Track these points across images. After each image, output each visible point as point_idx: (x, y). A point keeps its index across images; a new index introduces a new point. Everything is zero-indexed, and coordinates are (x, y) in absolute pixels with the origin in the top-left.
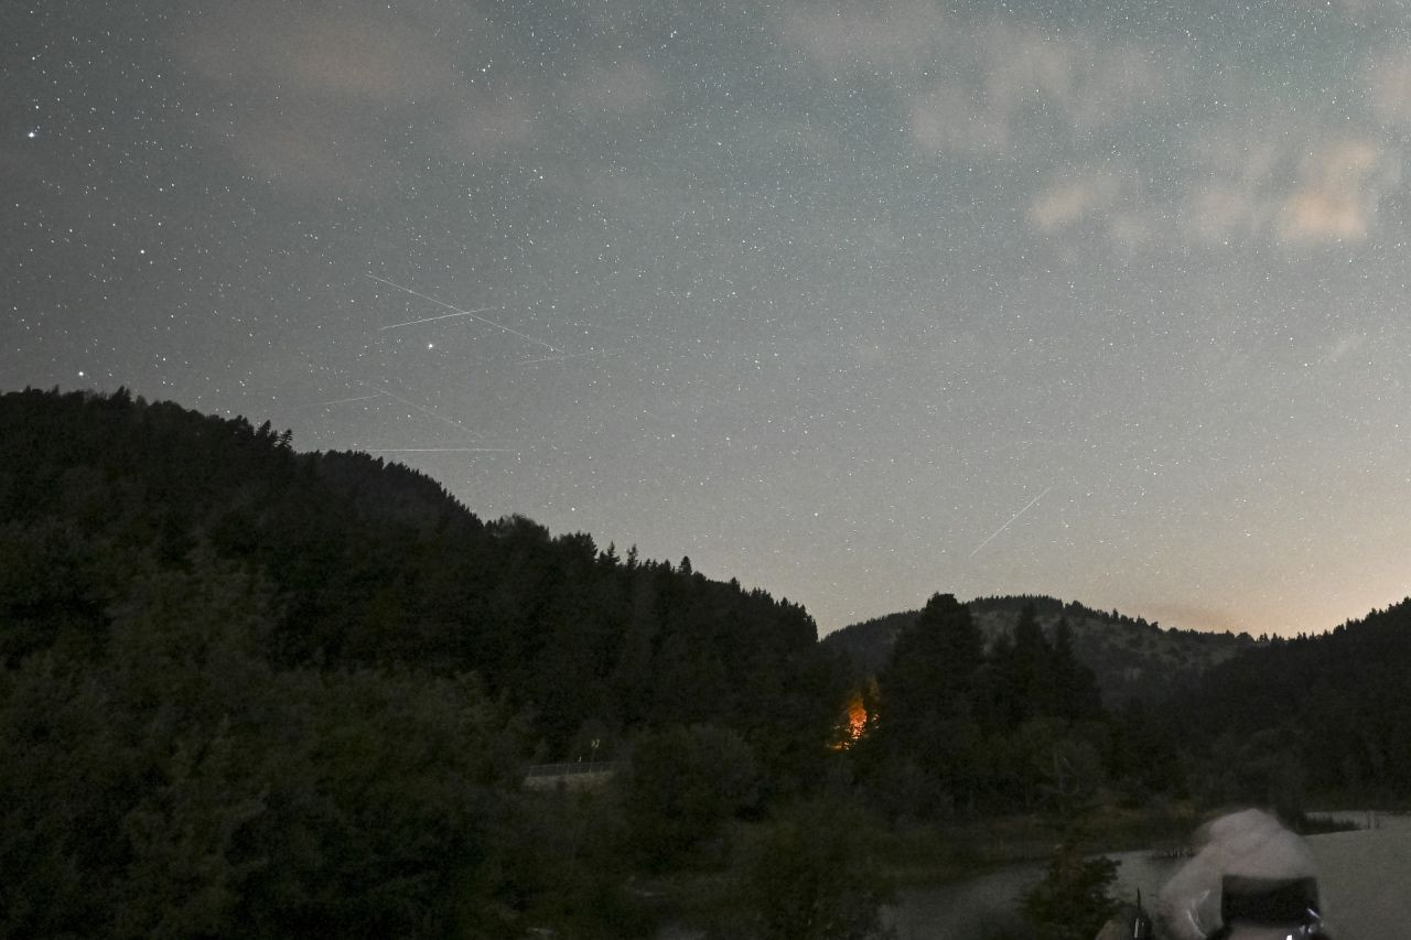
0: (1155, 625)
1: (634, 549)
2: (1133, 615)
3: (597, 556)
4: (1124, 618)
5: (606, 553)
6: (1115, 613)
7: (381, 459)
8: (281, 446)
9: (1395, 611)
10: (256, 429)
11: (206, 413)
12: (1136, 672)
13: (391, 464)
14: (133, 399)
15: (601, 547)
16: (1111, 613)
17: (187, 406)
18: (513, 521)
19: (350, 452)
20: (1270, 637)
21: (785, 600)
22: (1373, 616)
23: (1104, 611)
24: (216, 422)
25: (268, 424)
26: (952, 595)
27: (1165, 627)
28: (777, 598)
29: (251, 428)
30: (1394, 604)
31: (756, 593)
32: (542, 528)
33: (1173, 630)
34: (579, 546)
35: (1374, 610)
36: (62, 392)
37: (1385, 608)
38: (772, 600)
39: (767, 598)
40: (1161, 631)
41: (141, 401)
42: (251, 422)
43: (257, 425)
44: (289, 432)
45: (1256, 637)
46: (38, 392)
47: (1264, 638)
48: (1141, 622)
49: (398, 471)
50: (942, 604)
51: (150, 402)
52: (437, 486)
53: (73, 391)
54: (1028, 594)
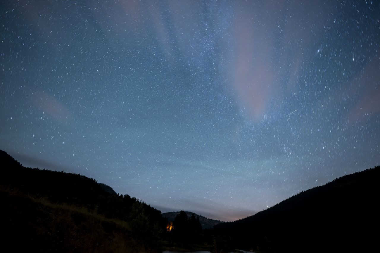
0: (206, 218)
11: (88, 177)
17: (86, 176)
27: (208, 218)
33: (209, 219)
37: (242, 219)
40: (207, 219)
41: (81, 175)
43: (94, 179)
45: (221, 221)
47: (222, 221)
48: (204, 217)
49: (107, 186)
51: (82, 175)
52: (112, 189)
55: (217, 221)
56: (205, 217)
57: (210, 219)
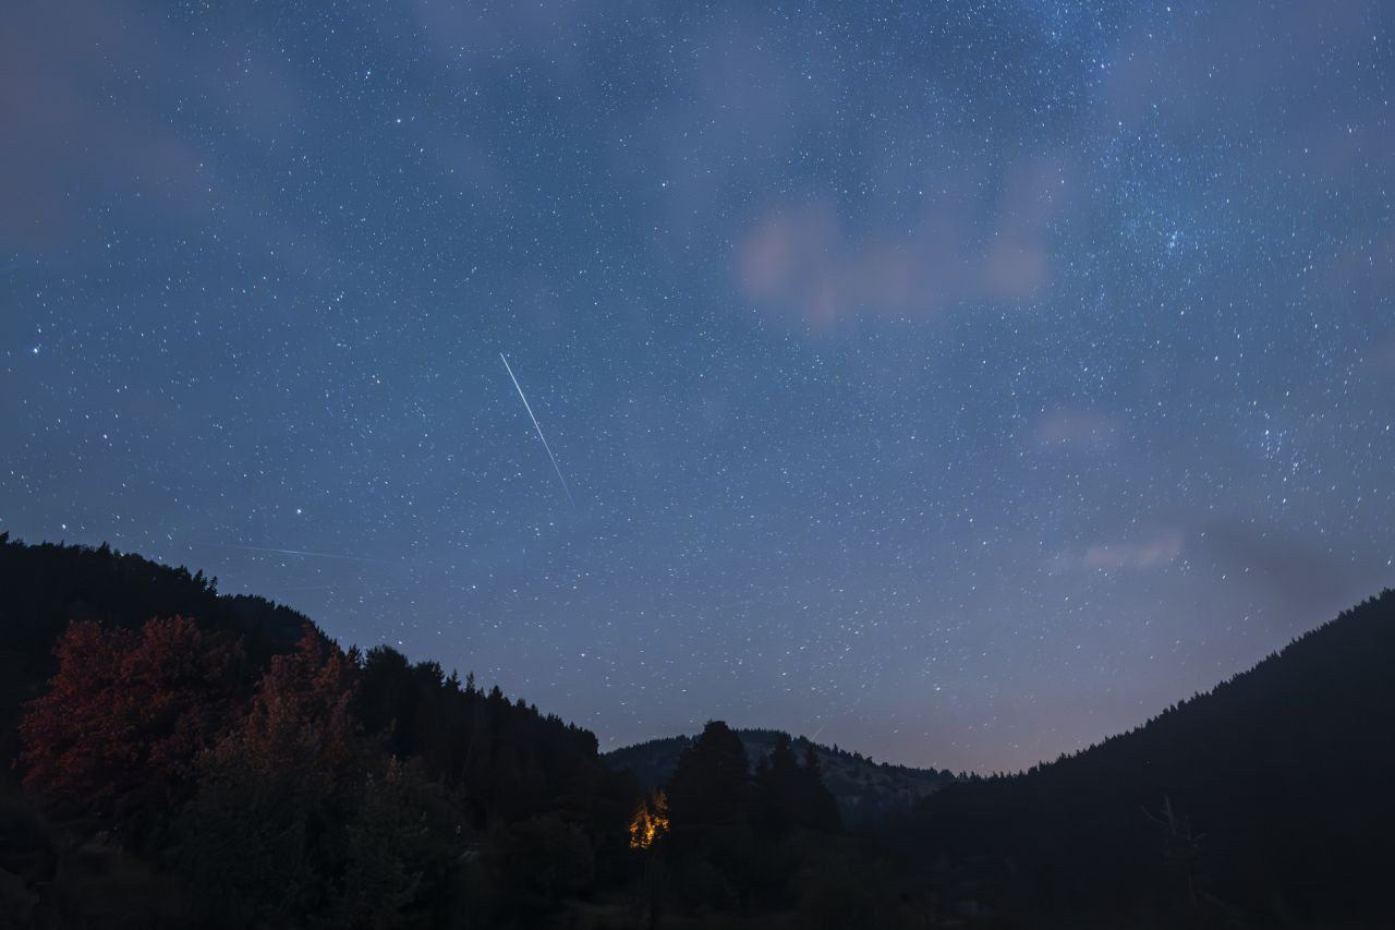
0: (869, 759)
1: (472, 675)
2: (851, 750)
3: (444, 681)
4: (843, 752)
5: (451, 677)
6: (836, 748)
7: (273, 602)
8: (210, 589)
9: (1081, 757)
10: (193, 577)
12: (856, 800)
13: (280, 606)
14: (112, 551)
15: (447, 674)
16: (832, 748)
18: (383, 650)
19: (251, 596)
20: (969, 775)
21: (572, 724)
22: (1062, 759)
23: (826, 745)
24: (166, 570)
25: (200, 572)
26: (724, 723)
27: (878, 762)
28: (567, 723)
29: (190, 575)
30: (1081, 750)
31: (550, 717)
32: (403, 656)
33: (885, 765)
34: (429, 672)
35: (1063, 755)
36: (66, 545)
37: (1073, 754)
38: (562, 724)
39: (559, 722)
40: (874, 765)
42: (190, 571)
43: (193, 573)
44: (215, 578)
45: (956, 775)
46: (51, 545)
47: (963, 775)
48: (857, 756)
49: (285, 610)
50: (716, 729)
53: (73, 545)
54: (762, 728)
55: (932, 771)
56: (865, 758)
57: (891, 764)
